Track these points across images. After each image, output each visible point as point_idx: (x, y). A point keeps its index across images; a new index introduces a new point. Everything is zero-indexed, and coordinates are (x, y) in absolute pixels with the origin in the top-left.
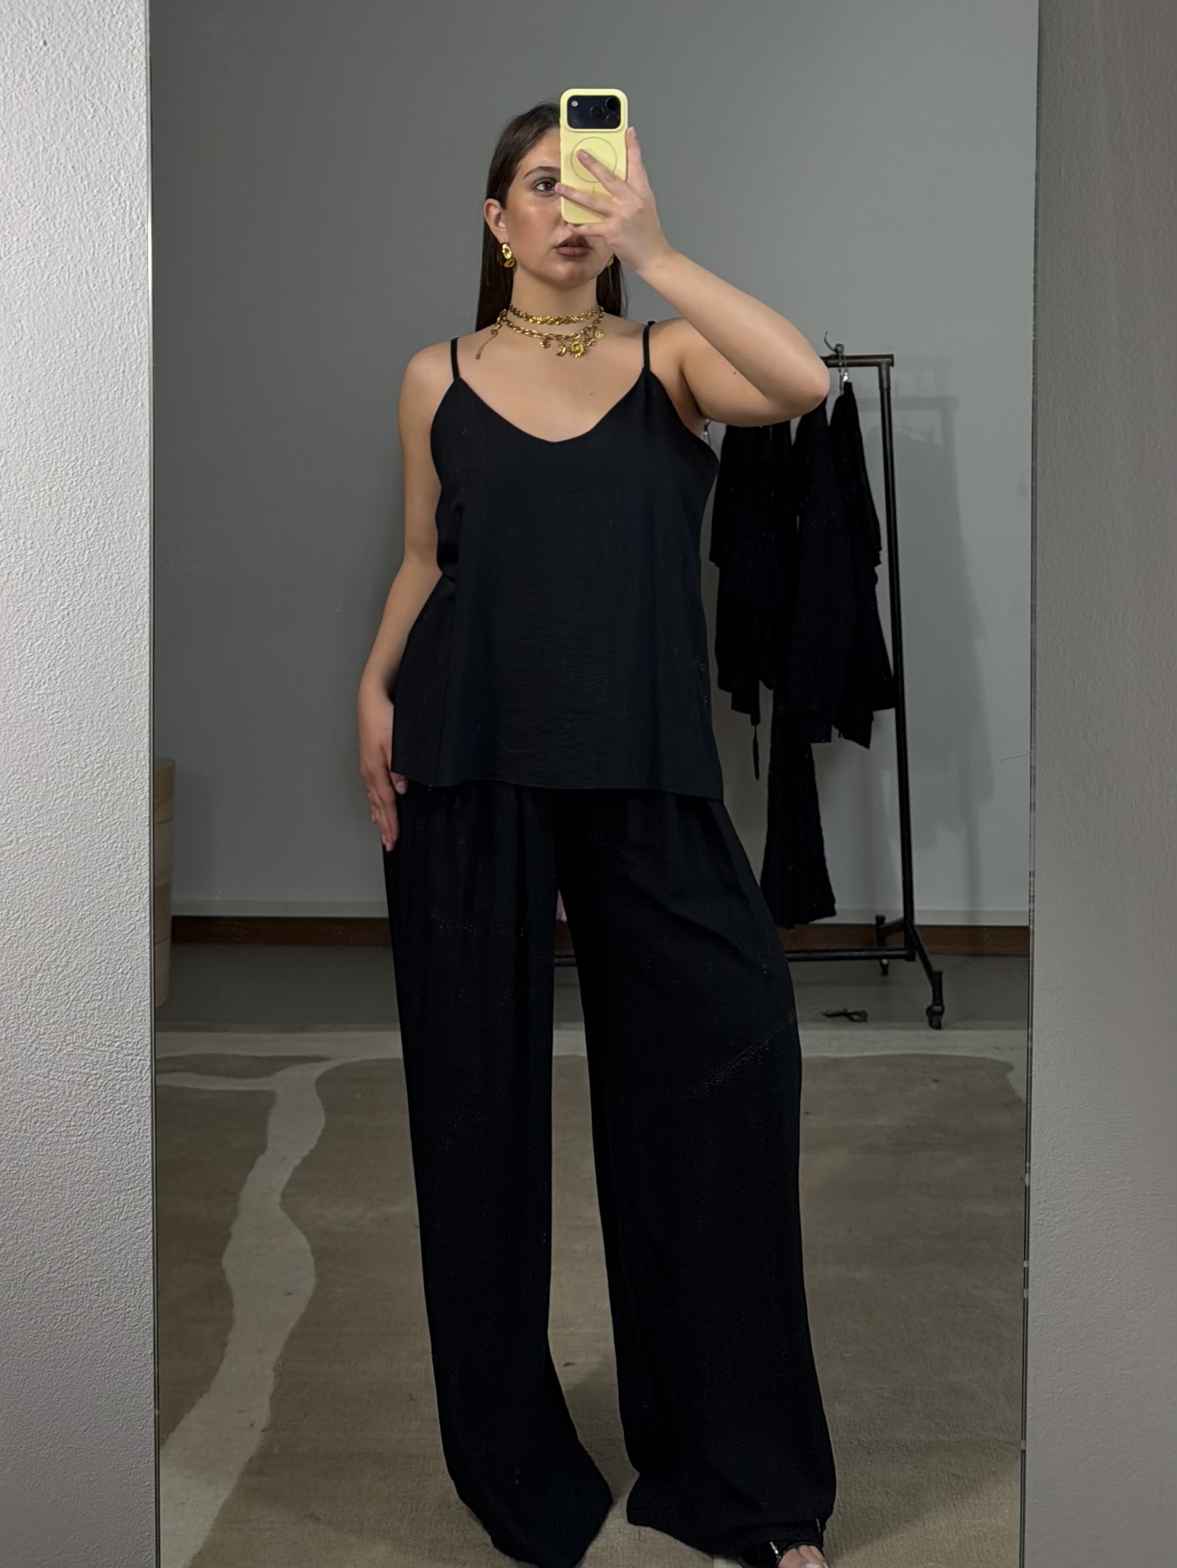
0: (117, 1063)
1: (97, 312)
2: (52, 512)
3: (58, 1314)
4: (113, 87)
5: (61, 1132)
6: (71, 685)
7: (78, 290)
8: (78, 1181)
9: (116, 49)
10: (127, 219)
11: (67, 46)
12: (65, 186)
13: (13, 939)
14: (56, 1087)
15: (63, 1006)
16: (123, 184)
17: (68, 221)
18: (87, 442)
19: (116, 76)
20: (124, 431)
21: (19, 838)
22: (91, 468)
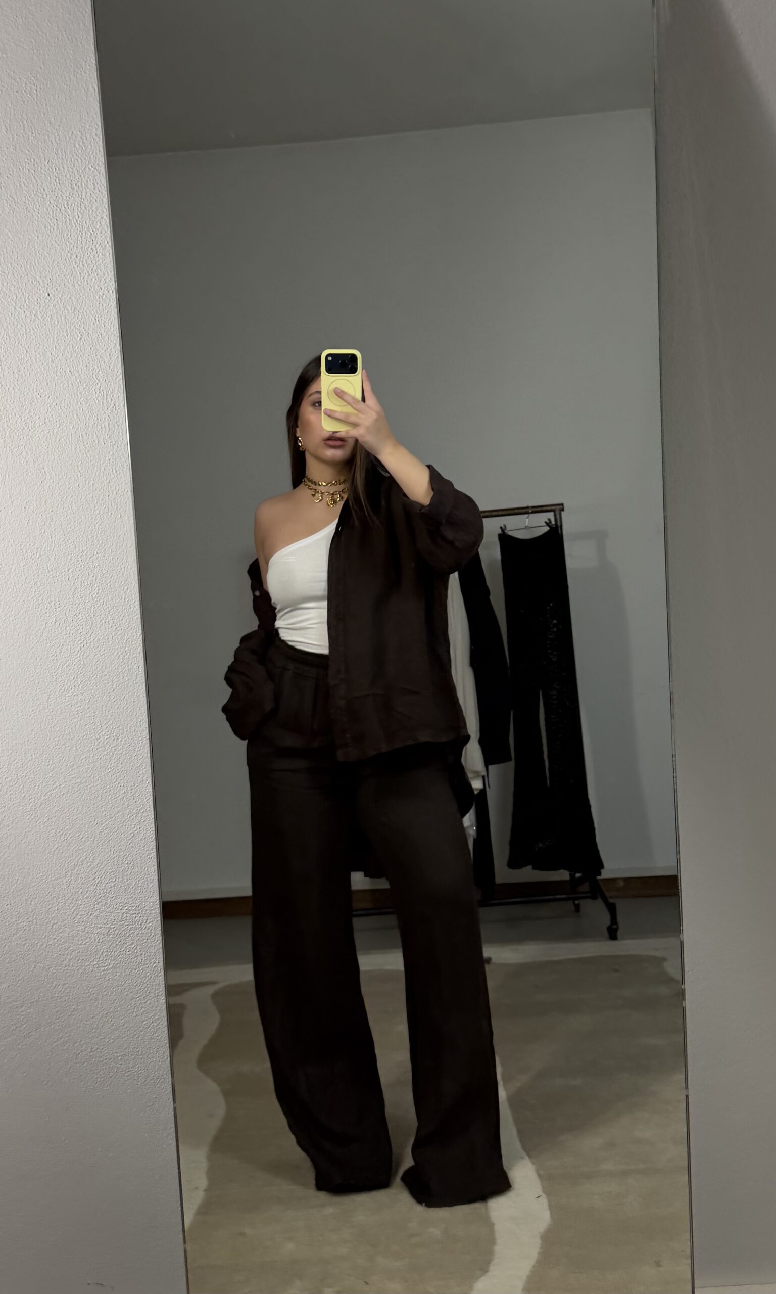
0: (126, 920)
1: (90, 461)
2: (70, 584)
3: (98, 1077)
4: (92, 320)
5: (94, 965)
6: (88, 689)
7: (78, 447)
8: (106, 995)
9: (92, 296)
10: (105, 402)
11: (62, 296)
12: (66, 383)
13: (59, 847)
14: (90, 938)
15: (92, 887)
16: (101, 380)
17: (69, 405)
18: (89, 540)
19: (93, 313)
20: (111, 533)
21: (60, 785)
22: (93, 557)
